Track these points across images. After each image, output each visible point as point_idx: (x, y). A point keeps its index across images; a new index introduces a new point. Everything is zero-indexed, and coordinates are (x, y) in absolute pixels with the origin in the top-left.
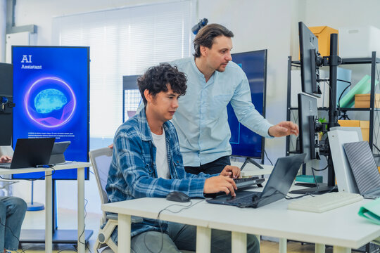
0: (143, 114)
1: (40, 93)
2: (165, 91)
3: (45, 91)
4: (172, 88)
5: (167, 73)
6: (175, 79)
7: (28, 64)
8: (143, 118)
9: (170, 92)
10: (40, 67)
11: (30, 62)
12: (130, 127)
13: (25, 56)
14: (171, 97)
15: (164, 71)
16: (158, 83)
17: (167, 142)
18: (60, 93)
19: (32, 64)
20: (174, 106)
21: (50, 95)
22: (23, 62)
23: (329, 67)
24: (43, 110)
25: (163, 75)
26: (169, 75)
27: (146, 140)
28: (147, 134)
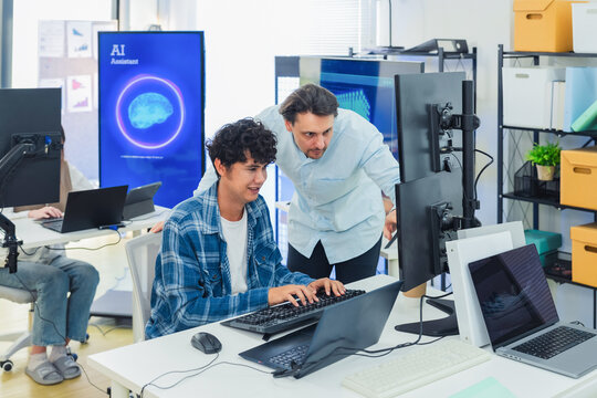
0: (213, 192)
1: (137, 99)
2: (244, 160)
3: (142, 96)
4: (253, 156)
5: (243, 136)
6: (256, 143)
7: (120, 58)
8: (212, 198)
9: (250, 162)
10: (136, 62)
11: (123, 54)
12: (186, 213)
13: (116, 46)
14: (253, 169)
15: (241, 132)
16: (231, 152)
17: (249, 229)
18: (165, 99)
19: (125, 58)
20: (257, 181)
21: (150, 102)
22: (113, 54)
23: (461, 131)
24: (141, 123)
25: (238, 138)
26: (246, 138)
27: (209, 232)
28: (214, 222)
